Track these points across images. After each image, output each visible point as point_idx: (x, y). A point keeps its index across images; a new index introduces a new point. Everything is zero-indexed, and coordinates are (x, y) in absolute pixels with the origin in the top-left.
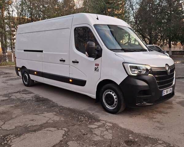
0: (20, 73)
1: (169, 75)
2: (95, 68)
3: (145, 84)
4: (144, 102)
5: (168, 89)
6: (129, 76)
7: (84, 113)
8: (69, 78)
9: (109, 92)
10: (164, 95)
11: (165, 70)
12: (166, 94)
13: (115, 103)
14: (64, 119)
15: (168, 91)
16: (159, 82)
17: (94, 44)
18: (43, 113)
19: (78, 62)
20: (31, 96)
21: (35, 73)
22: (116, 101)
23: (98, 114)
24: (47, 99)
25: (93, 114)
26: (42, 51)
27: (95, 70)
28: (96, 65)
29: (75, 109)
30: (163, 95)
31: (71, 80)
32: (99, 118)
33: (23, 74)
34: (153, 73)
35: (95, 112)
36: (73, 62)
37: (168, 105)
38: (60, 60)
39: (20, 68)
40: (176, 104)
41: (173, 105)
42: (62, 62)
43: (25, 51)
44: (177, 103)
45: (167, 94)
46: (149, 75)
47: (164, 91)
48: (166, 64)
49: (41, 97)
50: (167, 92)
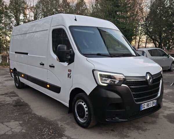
0: (12, 74)
1: (151, 86)
2: (68, 74)
3: (116, 96)
4: (116, 118)
5: (149, 102)
6: (99, 86)
7: (51, 125)
8: (47, 84)
9: (81, 103)
10: (144, 109)
11: (145, 80)
12: (146, 108)
13: (86, 116)
14: (25, 131)
15: (150, 104)
16: (136, 94)
17: (66, 47)
18: (9, 122)
19: (54, 67)
20: (13, 100)
21: (23, 75)
22: (87, 115)
23: (67, 126)
24: (27, 103)
25: (61, 126)
26: (27, 54)
27: (68, 76)
28: (69, 71)
29: (45, 119)
30: (142, 109)
31: (48, 86)
32: (64, 132)
33: (15, 76)
34: (127, 84)
35: (65, 124)
36: (50, 66)
37: (153, 118)
38: (41, 64)
39: (13, 70)
40: (161, 118)
41: (158, 119)
42: (42, 66)
43: (16, 53)
44: (163, 116)
45: (148, 107)
46: (123, 85)
47: (144, 104)
48: (148, 73)
49: (22, 101)
50: (148, 105)
